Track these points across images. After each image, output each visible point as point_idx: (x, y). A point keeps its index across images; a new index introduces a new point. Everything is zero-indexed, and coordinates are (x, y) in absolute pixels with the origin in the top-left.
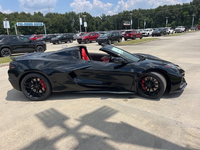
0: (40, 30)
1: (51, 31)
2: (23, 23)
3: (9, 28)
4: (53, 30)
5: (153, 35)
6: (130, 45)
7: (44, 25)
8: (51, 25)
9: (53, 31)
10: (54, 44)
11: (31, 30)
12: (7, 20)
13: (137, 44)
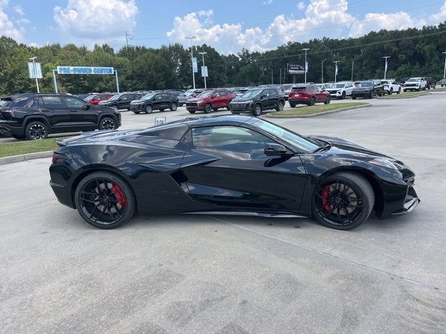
0: (106, 84)
1: (129, 85)
2: (72, 68)
3: (41, 77)
4: (134, 82)
5: (355, 95)
6: (302, 117)
7: (115, 72)
8: (130, 72)
9: (134, 85)
10: (137, 113)
11: (87, 84)
12: (36, 61)
13: (317, 115)
